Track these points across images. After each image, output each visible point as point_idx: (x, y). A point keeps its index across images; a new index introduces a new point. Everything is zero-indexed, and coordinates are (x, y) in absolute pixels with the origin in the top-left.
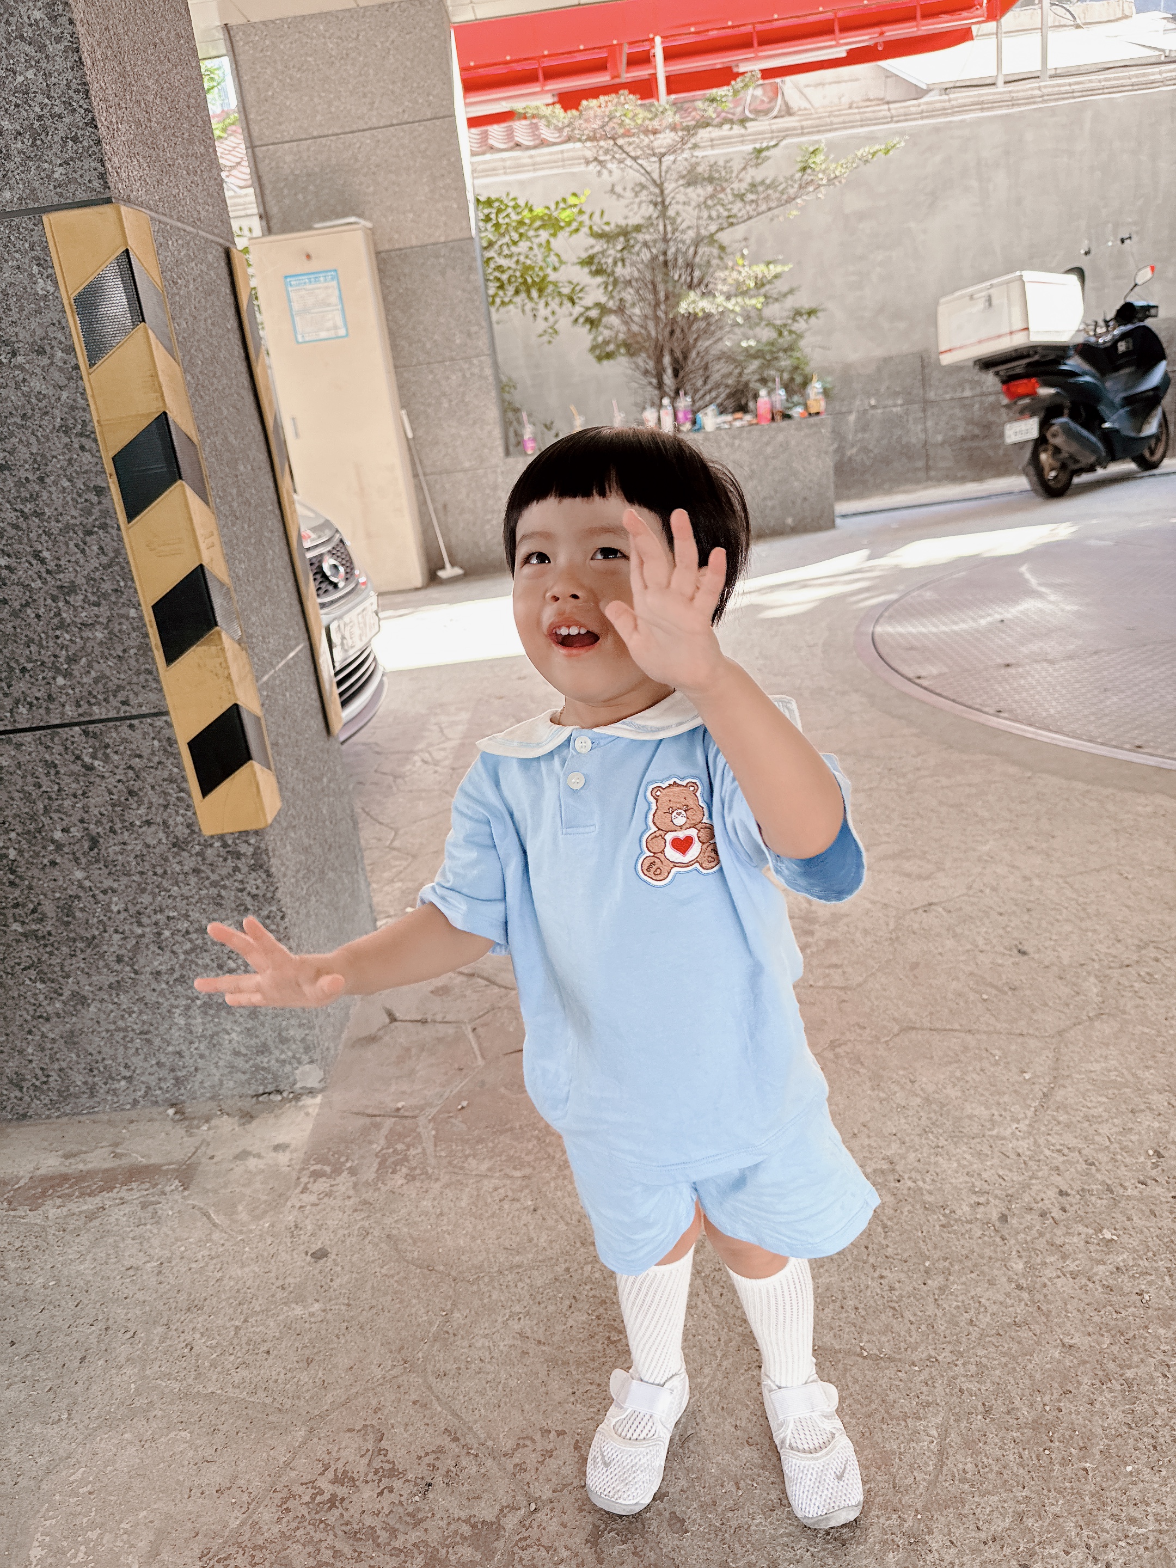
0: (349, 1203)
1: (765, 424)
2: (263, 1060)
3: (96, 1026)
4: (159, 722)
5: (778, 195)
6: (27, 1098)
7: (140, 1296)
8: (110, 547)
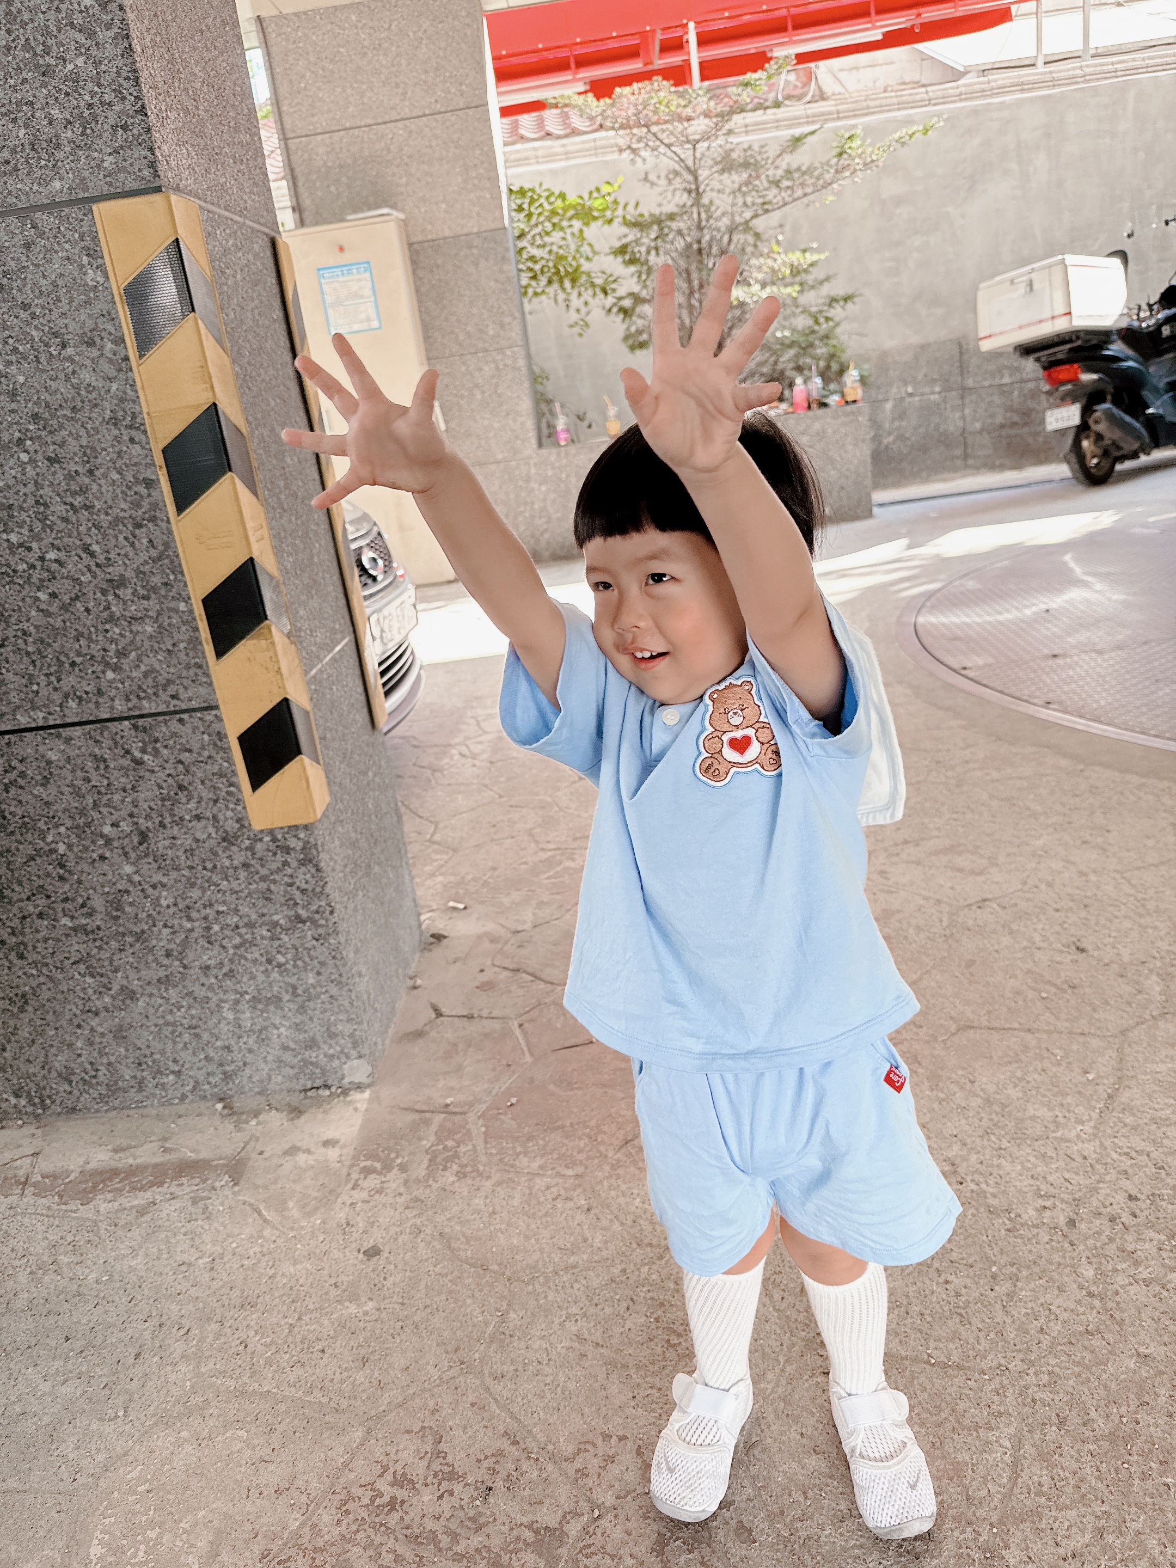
0: (401, 1200)
1: (801, 413)
2: (312, 1055)
3: (145, 1021)
4: (209, 716)
5: (813, 180)
6: (76, 1092)
7: (193, 1292)
8: (159, 539)
